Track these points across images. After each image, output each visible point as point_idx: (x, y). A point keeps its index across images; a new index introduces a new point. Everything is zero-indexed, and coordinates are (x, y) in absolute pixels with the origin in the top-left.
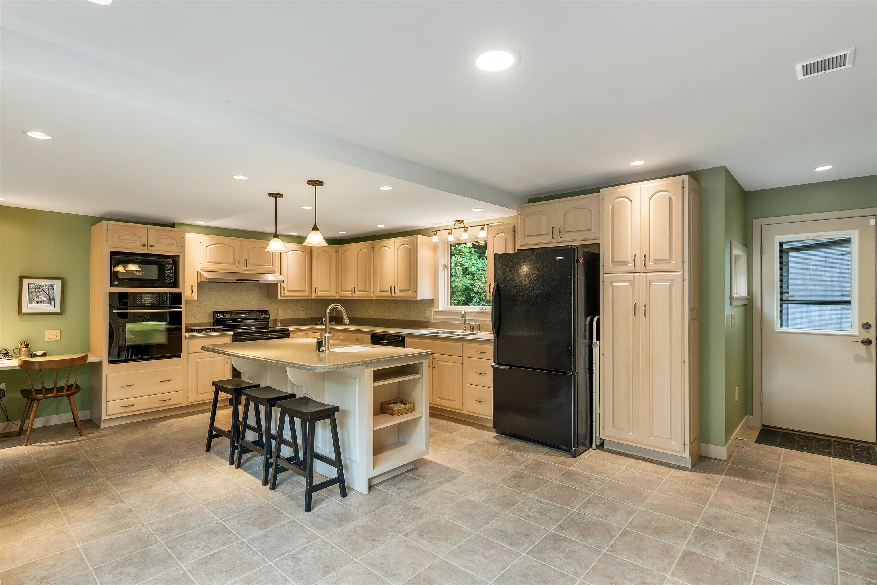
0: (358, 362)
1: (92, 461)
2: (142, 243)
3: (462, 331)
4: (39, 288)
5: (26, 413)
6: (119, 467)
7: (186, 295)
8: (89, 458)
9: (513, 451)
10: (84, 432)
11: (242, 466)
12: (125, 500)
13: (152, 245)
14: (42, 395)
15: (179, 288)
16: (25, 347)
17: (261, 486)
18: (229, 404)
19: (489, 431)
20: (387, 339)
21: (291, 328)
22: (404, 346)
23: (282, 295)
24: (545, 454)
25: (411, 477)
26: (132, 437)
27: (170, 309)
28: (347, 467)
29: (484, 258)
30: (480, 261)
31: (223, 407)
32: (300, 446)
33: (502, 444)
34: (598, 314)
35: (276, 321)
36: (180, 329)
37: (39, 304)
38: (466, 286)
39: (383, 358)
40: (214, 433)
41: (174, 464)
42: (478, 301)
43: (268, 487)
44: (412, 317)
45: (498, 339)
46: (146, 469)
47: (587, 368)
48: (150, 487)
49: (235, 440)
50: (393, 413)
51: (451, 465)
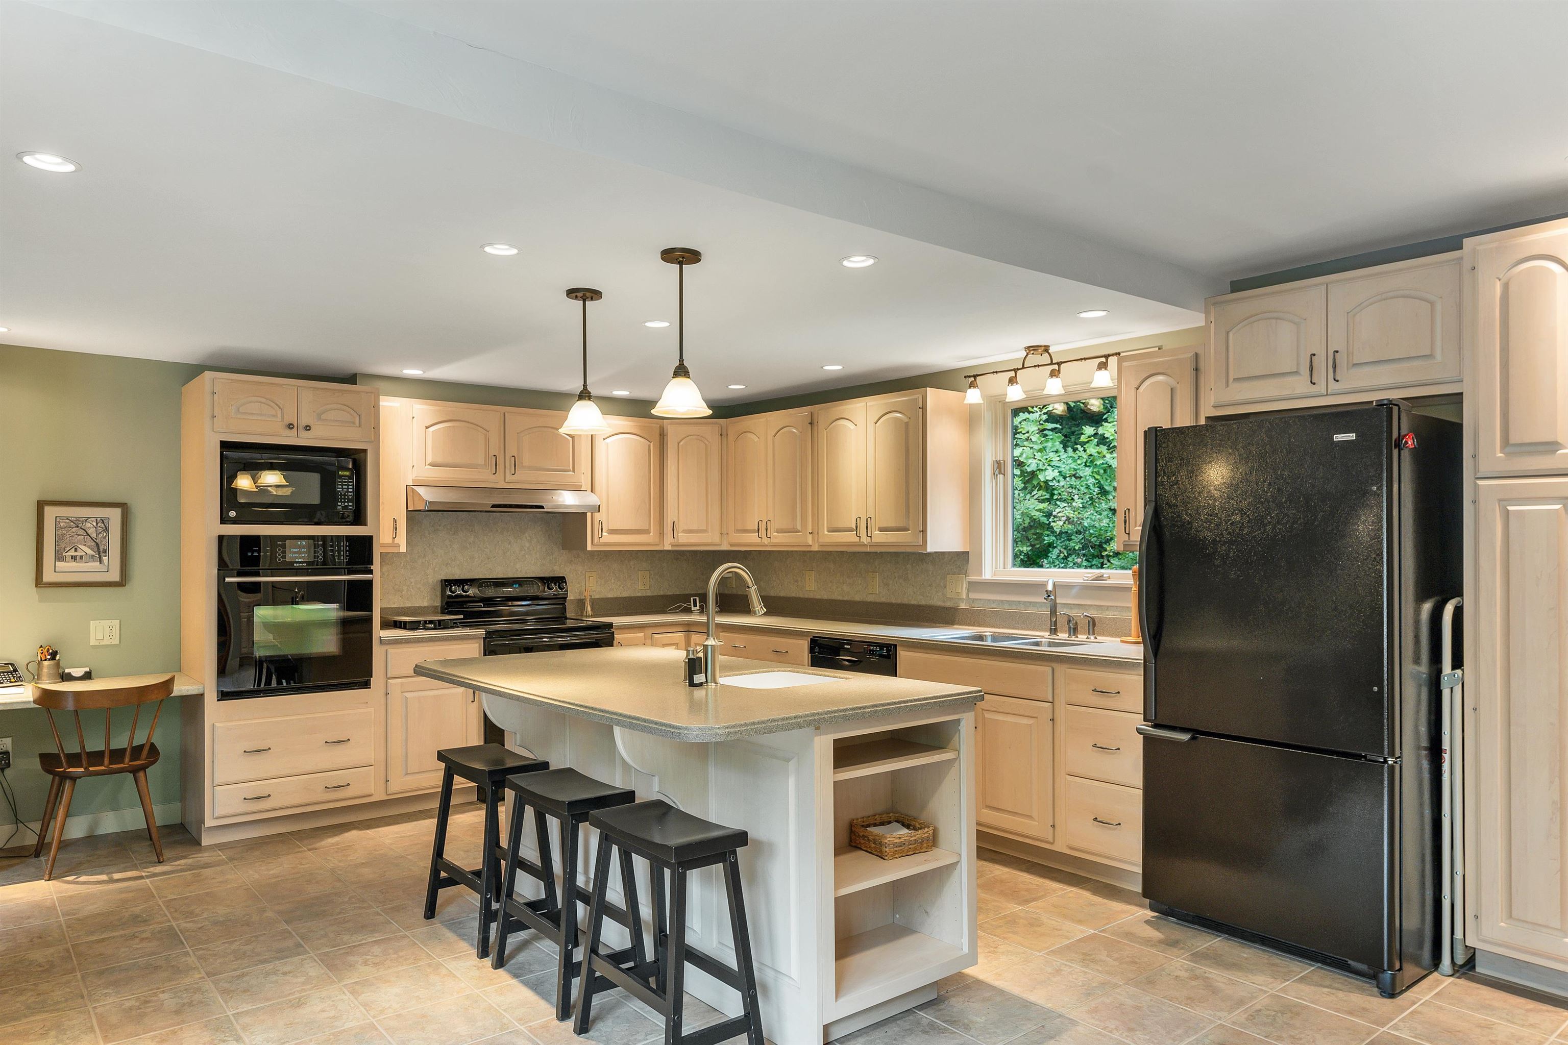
0: (796, 717)
1: (178, 926)
2: (287, 422)
3: (1047, 634)
4: (78, 527)
5: (50, 806)
6: (234, 946)
7: (381, 541)
8: (173, 918)
9: (1206, 965)
10: (167, 854)
11: (507, 962)
12: (242, 1035)
13: (308, 426)
14: (81, 767)
15: (366, 525)
16: (49, 657)
17: (553, 1020)
18: (478, 800)
19: (1130, 904)
20: (849, 652)
21: (616, 620)
22: (893, 672)
23: (596, 540)
24: (1302, 980)
25: (932, 1025)
26: (266, 873)
27: (349, 574)
28: (765, 989)
29: (1079, 446)
30: (1066, 455)
31: (465, 807)
32: (647, 923)
33: (1172, 944)
34: (1458, 591)
35: (581, 603)
36: (369, 620)
37: (77, 562)
38: (1031, 518)
39: (860, 708)
40: (443, 874)
41: (355, 946)
42: (1062, 555)
43: (570, 1024)
44: (911, 595)
45: (1156, 655)
46: (291, 957)
47: (1425, 743)
48: (299, 1004)
49: (491, 897)
50: (881, 851)
51: (1037, 997)
